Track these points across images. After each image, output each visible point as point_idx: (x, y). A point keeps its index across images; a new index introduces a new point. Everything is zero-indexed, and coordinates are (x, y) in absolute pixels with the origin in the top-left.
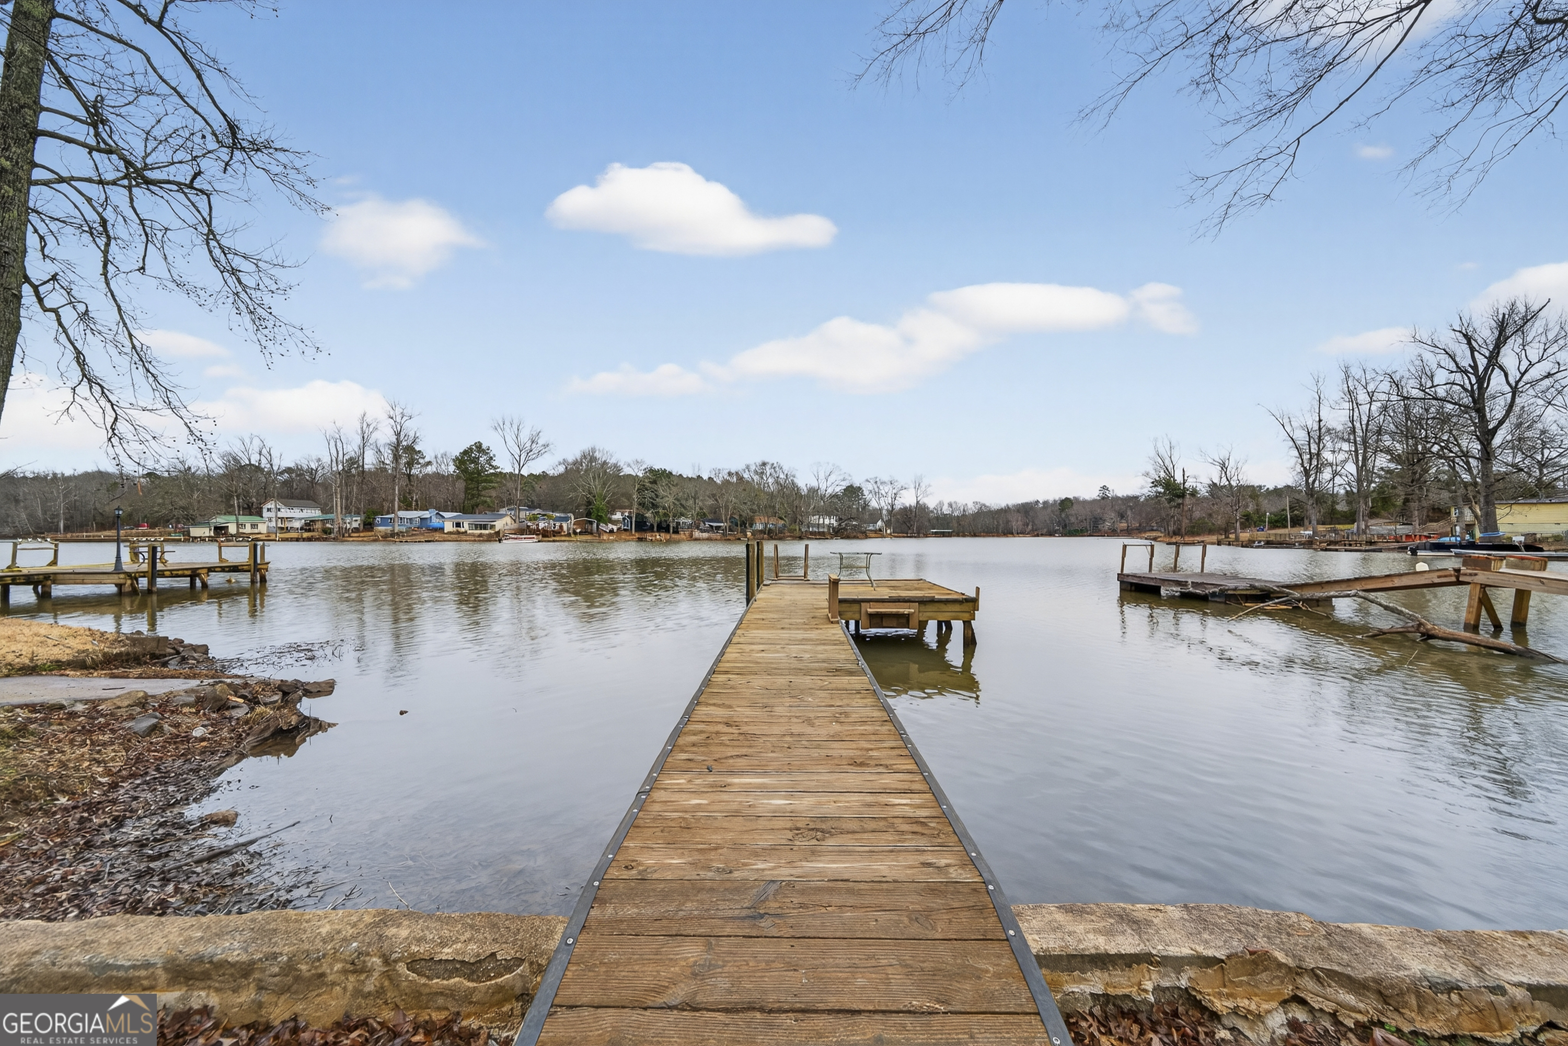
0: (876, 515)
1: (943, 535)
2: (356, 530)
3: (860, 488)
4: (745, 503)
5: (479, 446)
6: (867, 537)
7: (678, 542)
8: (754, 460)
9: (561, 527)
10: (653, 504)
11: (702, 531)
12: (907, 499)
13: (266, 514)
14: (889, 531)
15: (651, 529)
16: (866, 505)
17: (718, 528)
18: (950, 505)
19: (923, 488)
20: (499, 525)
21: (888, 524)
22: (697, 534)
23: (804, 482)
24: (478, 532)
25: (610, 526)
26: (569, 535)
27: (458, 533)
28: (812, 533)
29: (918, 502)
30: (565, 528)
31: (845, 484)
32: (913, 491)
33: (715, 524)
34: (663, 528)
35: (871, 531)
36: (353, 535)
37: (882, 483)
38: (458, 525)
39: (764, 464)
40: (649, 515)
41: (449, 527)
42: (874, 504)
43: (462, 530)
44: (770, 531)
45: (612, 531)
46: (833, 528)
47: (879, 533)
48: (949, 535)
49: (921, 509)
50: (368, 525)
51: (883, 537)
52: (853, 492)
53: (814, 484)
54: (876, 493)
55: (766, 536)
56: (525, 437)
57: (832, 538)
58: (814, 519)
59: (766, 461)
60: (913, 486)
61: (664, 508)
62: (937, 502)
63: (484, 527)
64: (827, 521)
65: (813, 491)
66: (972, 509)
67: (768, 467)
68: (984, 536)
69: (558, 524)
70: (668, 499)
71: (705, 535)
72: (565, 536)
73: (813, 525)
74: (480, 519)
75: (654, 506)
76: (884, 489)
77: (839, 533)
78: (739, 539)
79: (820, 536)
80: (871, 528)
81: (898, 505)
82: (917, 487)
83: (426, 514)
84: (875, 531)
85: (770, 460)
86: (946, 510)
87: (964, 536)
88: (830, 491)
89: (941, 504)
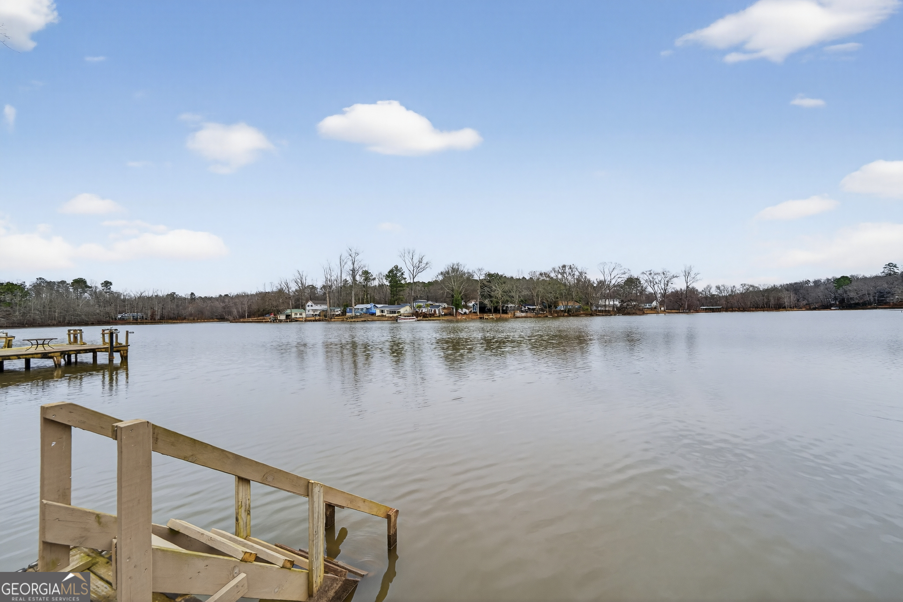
0: (651, 297)
1: (713, 310)
2: (339, 315)
3: (637, 279)
4: (551, 293)
5: (396, 267)
6: (644, 313)
7: (506, 320)
8: (558, 265)
9: (435, 311)
10: (489, 295)
11: (522, 312)
12: (679, 285)
13: (307, 308)
14: (662, 309)
15: (489, 311)
16: (643, 290)
17: (534, 309)
18: (718, 288)
19: (692, 274)
20: (402, 310)
21: (662, 303)
22: (518, 314)
23: (594, 277)
24: (391, 315)
25: (464, 310)
26: (439, 316)
27: (383, 316)
28: (600, 311)
29: (688, 287)
30: (437, 312)
31: (626, 277)
32: (683, 279)
33: (531, 307)
34: (496, 311)
35: (648, 308)
36: (335, 318)
37: (655, 274)
38: (382, 311)
39: (564, 266)
40: (487, 302)
41: (378, 313)
42: (650, 290)
43: (384, 314)
44: (569, 311)
45: (465, 313)
46: (617, 307)
47: (654, 310)
48: (719, 310)
49: (691, 292)
50: (344, 313)
51: (658, 313)
52: (632, 282)
53: (602, 278)
54: (651, 282)
55: (566, 314)
56: (416, 261)
57: (615, 315)
58: (601, 302)
59: (566, 264)
60: (682, 274)
61: (496, 297)
62: (705, 286)
63: (394, 312)
64: (611, 303)
65: (601, 283)
66: (739, 289)
67: (567, 268)
68: (753, 311)
69: (433, 310)
70: (498, 292)
71: (523, 314)
72: (437, 317)
73: (601, 306)
74: (393, 308)
75: (491, 297)
76: (658, 278)
77: (621, 311)
78: (547, 316)
79: (607, 313)
80: (648, 306)
81: (670, 290)
82: (687, 274)
83: (369, 306)
84: (652, 309)
85: (567, 264)
86: (714, 292)
87: (733, 311)
88: (613, 282)
89: (709, 287)
